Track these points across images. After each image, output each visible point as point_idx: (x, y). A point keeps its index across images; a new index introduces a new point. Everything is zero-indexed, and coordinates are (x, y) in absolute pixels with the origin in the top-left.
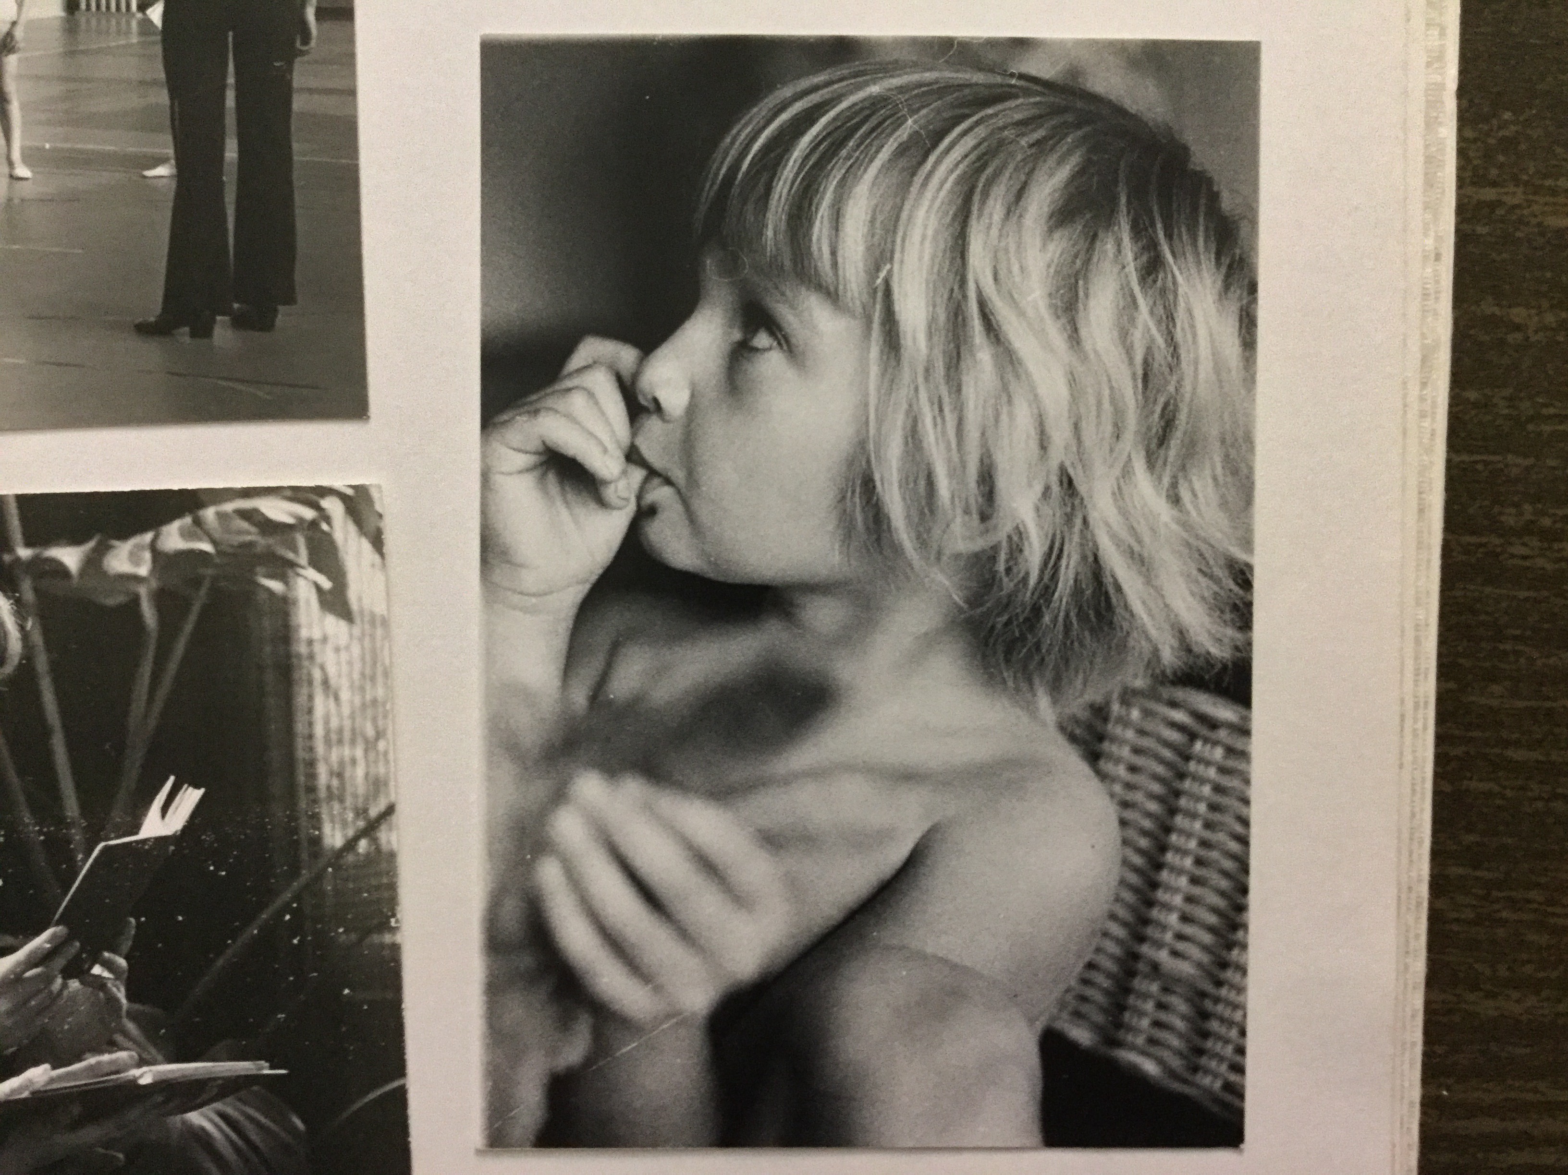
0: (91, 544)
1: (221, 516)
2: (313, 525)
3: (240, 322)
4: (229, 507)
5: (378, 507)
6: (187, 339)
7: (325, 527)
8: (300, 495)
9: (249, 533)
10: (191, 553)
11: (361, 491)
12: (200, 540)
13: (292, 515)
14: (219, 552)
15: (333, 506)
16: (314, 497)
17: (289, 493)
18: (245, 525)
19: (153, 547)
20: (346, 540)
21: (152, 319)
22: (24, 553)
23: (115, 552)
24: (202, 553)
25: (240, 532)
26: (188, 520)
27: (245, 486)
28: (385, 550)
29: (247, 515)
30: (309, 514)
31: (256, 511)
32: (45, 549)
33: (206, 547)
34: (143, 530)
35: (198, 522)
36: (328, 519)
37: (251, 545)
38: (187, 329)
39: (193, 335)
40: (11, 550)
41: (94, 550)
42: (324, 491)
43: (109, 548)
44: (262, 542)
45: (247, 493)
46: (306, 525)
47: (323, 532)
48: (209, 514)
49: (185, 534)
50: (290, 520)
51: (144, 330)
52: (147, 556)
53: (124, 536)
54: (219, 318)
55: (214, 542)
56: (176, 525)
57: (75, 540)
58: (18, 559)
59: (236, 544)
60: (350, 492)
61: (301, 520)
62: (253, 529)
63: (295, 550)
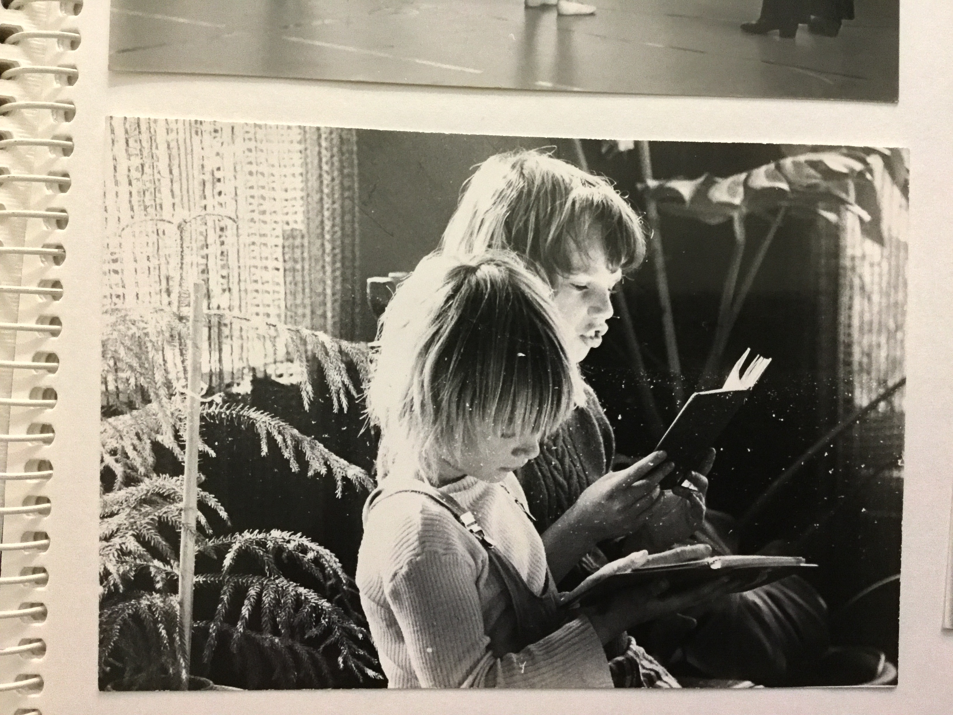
0: (700, 180)
1: (796, 165)
2: (861, 174)
3: (814, 29)
4: (802, 158)
5: (907, 165)
6: (777, 38)
7: (868, 176)
8: (853, 152)
9: (815, 178)
10: (772, 189)
11: (895, 152)
12: (780, 180)
13: (846, 166)
14: (792, 190)
15: (875, 162)
16: (862, 155)
17: (845, 151)
18: (812, 172)
19: (745, 184)
20: (883, 188)
21: (754, 22)
22: (652, 183)
23: (717, 186)
24: (781, 190)
25: (808, 177)
26: (772, 166)
27: (814, 144)
28: (910, 195)
29: (813, 164)
30: (858, 166)
31: (821, 162)
32: (667, 181)
33: (784, 186)
34: (739, 171)
35: (778, 168)
36: (871, 171)
37: (815, 186)
38: (778, 31)
39: (782, 35)
40: (643, 181)
41: (703, 184)
42: (870, 151)
43: (714, 183)
44: (824, 184)
45: (816, 149)
46: (855, 175)
47: (867, 180)
48: (788, 162)
49: (769, 176)
50: (845, 170)
51: (748, 29)
52: (741, 190)
53: (725, 175)
54: (800, 25)
55: (789, 183)
56: (763, 170)
57: (690, 177)
58: (647, 187)
59: (805, 185)
60: (887, 153)
61: (852, 170)
62: (819, 175)
63: (847, 192)
